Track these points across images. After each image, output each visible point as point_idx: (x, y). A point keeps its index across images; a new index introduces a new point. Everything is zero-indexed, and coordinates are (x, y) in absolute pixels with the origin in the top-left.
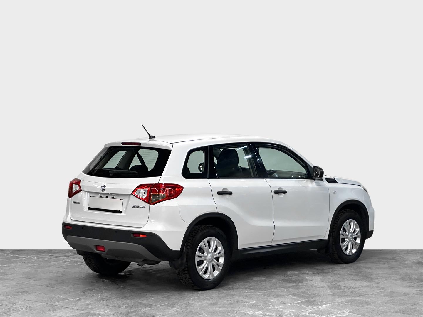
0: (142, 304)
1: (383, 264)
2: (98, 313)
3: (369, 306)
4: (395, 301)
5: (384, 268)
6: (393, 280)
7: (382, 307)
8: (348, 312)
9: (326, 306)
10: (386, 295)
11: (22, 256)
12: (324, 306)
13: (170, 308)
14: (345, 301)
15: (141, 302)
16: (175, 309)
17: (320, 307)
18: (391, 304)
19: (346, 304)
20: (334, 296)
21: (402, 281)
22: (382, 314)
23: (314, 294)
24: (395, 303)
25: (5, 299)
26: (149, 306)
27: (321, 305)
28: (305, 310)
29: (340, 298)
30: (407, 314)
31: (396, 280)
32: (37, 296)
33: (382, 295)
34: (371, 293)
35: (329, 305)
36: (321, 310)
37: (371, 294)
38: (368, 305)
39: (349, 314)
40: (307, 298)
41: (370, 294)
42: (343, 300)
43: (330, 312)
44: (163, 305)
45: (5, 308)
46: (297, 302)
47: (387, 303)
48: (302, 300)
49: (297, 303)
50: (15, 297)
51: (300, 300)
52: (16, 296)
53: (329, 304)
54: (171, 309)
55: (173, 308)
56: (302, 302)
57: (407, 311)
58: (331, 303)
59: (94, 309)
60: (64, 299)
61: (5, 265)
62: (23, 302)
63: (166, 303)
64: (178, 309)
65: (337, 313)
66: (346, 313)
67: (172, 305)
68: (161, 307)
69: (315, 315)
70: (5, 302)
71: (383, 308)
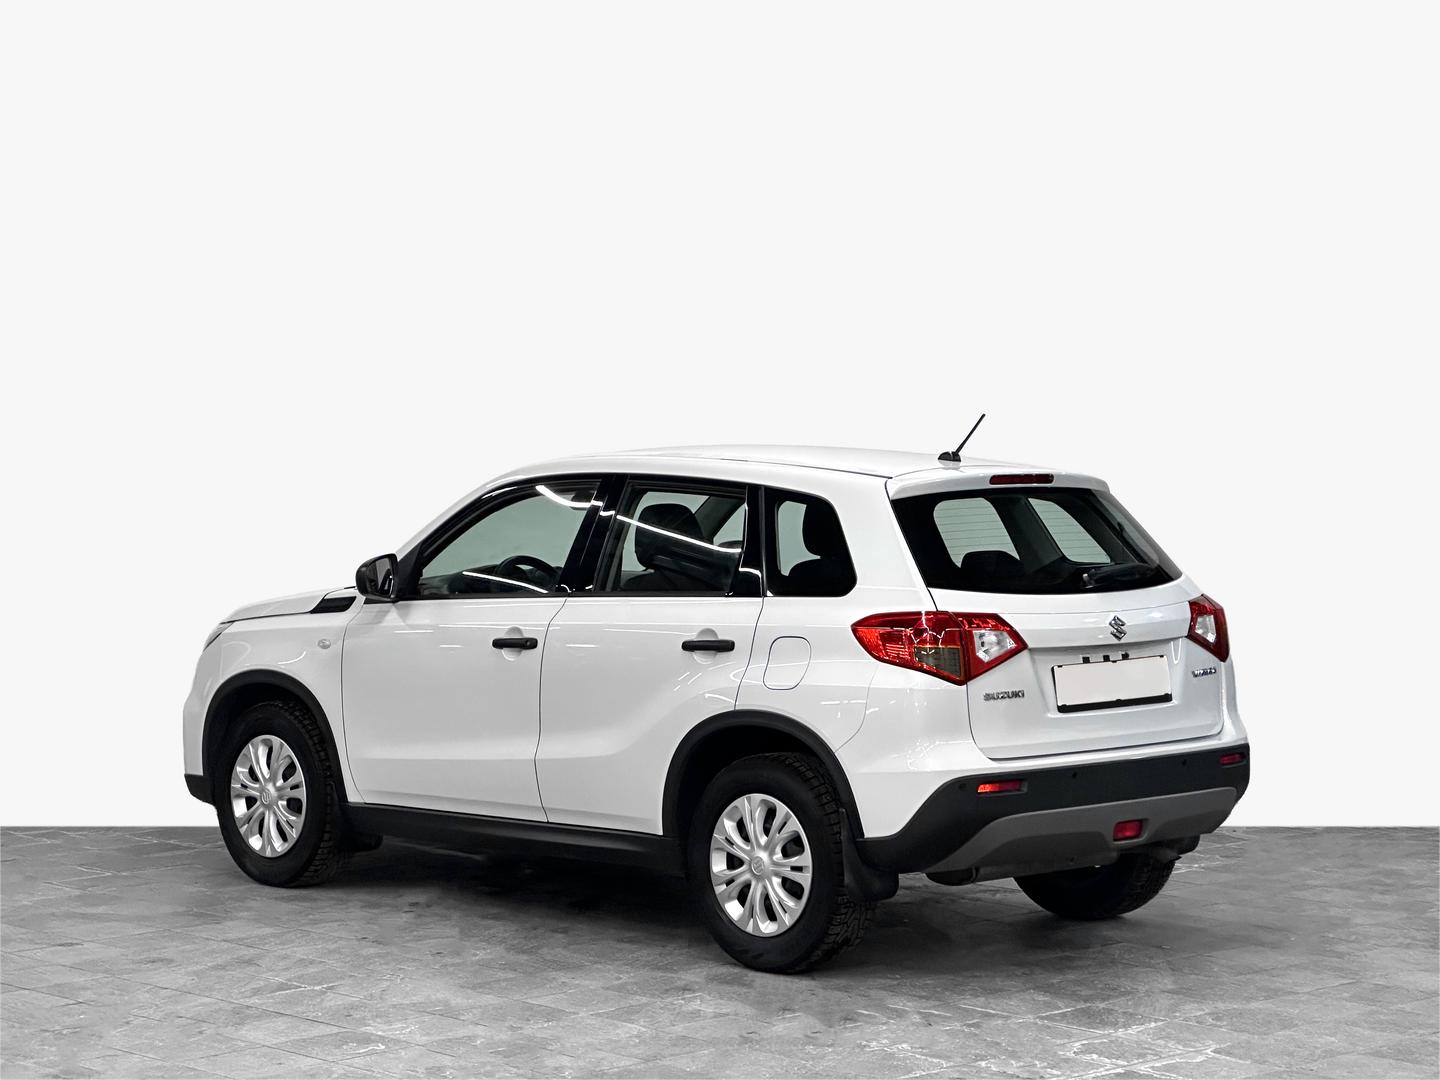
0: (530, 1007)
1: (1382, 893)
2: (380, 1033)
3: (1288, 1032)
4: (1382, 1017)
5: (1383, 907)
6: (1400, 945)
7: (1333, 1035)
8: (1208, 1051)
9: (1142, 1028)
10: (1358, 998)
11: (185, 844)
12: (1133, 1030)
13: (619, 1023)
14: (1209, 1014)
15: (529, 1001)
16: (634, 1028)
17: (1121, 1032)
18: (1364, 1028)
19: (1214, 1022)
20: (1181, 996)
21: (1431, 950)
22: (1326, 1060)
23: (1114, 989)
24: (1381, 1022)
25: (94, 983)
26: (551, 1014)
27: (1126, 1026)
28: (1066, 1041)
29: (1198, 1003)
30: (1408, 1061)
31: (1408, 946)
32: (197, 976)
33: (1346, 995)
34: (1309, 990)
35: (1153, 1025)
36: (1122, 1043)
37: (1308, 993)
38: (1284, 1028)
39: (1213, 1058)
40: (1086, 1001)
41: (1305, 993)
42: (1207, 1011)
43: (1150, 1049)
44: (599, 1015)
45: (83, 1013)
46: (1048, 1014)
47: (1354, 1023)
48: (1066, 1007)
49: (1046, 1018)
50: (125, 976)
51: (1060, 1008)
52: (130, 973)
53: (1156, 1021)
54: (618, 1027)
55: (630, 1025)
56: (1064, 1015)
57: (1414, 1050)
58: (1163, 1021)
59: (371, 1022)
60: (281, 987)
61: (123, 871)
62: (148, 996)
63: (612, 1007)
64: (644, 1027)
65: (1171, 1053)
66: (1201, 1054)
67: (628, 1014)
68: (589, 1021)
69: (1095, 1056)
70: (89, 992)
71: (1333, 1039)
